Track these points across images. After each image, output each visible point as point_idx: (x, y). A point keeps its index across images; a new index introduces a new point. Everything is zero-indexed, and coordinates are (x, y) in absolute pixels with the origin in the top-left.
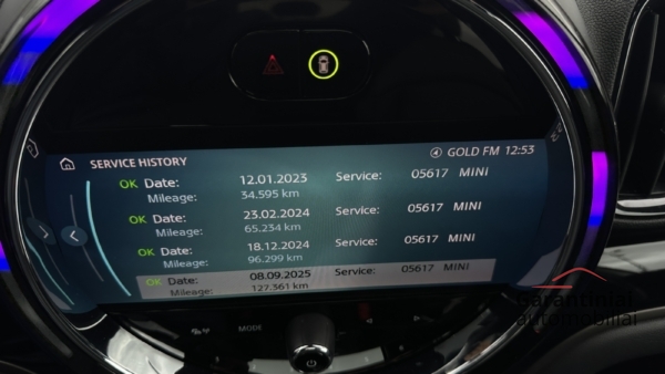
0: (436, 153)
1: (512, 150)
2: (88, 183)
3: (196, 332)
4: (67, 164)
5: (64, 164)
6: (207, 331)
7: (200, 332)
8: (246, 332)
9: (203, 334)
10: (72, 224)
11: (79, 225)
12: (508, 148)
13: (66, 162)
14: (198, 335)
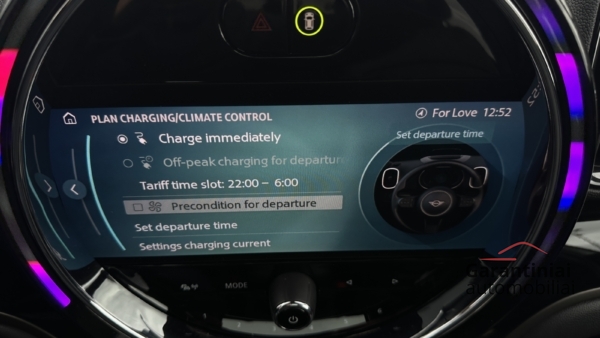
0: (421, 113)
1: (490, 112)
2: (88, 138)
3: (185, 287)
4: (69, 118)
5: (67, 118)
6: (195, 287)
7: (189, 288)
8: (231, 290)
9: (192, 289)
10: (73, 178)
11: (79, 179)
12: (486, 110)
13: (69, 117)
14: (187, 291)
